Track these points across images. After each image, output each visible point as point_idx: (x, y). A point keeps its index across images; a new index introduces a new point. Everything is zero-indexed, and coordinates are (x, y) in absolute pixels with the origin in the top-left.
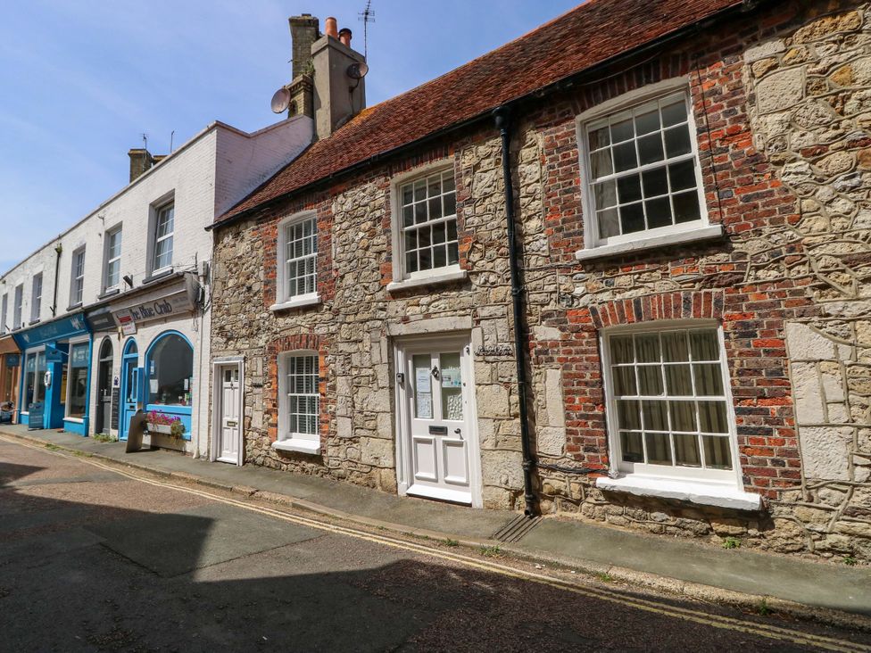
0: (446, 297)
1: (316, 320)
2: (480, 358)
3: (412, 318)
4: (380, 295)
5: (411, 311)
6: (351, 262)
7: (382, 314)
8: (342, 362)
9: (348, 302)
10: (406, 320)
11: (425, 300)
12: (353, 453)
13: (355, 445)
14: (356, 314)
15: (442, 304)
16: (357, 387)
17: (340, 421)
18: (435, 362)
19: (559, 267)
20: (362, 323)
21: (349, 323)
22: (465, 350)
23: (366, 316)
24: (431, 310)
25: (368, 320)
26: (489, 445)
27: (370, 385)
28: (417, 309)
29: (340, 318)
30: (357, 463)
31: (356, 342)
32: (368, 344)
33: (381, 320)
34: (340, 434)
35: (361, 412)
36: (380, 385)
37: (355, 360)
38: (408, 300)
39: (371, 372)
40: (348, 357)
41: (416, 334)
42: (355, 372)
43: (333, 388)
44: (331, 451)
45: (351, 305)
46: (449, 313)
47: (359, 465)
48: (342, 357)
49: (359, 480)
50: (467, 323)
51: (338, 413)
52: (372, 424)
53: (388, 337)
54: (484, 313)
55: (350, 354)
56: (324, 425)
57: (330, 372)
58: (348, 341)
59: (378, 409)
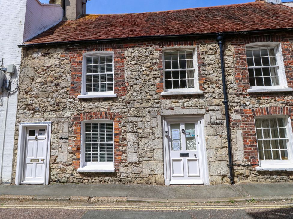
0: (192, 101)
1: (113, 105)
2: (209, 126)
3: (175, 108)
4: (156, 97)
5: (173, 105)
6: (137, 80)
7: (158, 105)
8: (131, 126)
9: (136, 98)
10: (171, 108)
11: (181, 101)
12: (137, 169)
13: (138, 165)
14: (141, 104)
15: (190, 103)
16: (141, 138)
17: (129, 155)
18: (182, 127)
19: (241, 94)
20: (145, 108)
21: (136, 108)
22: (199, 122)
23: (147, 105)
24: (185, 105)
25: (149, 107)
26: (212, 159)
27: (150, 137)
28: (178, 104)
29: (130, 105)
30: (140, 174)
31: (141, 117)
32: (149, 118)
33: (156, 107)
34: (129, 160)
35: (143, 149)
36: (156, 137)
37: (141, 125)
38: (172, 100)
39: (151, 131)
40: (136, 124)
41: (177, 115)
42: (140, 131)
43: (125, 139)
44: (122, 170)
45: (137, 100)
46: (194, 107)
47: (141, 175)
48: (132, 124)
49: (141, 182)
50: (203, 111)
51: (128, 150)
52: (150, 155)
53: (161, 115)
54: (211, 108)
55: (137, 122)
56: (118, 157)
57: (123, 131)
58: (136, 116)
59: (154, 147)
